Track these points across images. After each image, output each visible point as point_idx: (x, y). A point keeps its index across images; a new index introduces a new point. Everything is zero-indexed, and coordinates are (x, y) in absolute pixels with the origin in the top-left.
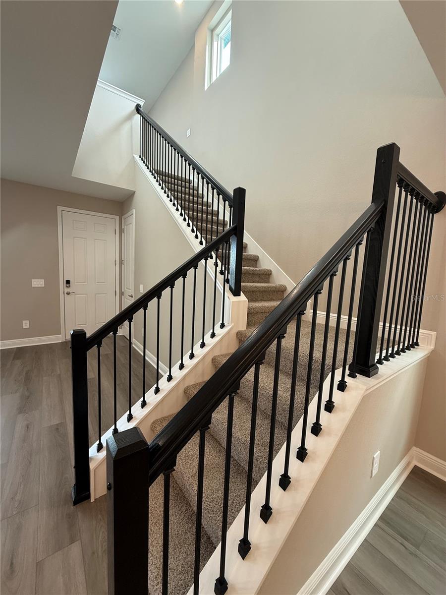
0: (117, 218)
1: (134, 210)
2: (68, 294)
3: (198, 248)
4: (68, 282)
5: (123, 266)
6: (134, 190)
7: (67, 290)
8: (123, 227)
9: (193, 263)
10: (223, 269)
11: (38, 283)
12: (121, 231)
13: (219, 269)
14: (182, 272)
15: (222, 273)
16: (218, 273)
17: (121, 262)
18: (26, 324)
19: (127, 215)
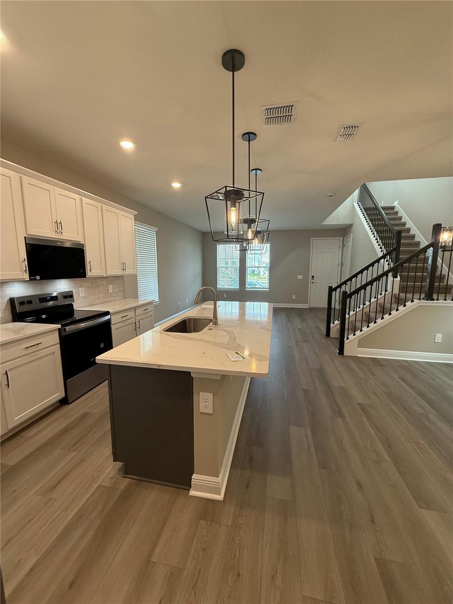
0: (341, 238)
1: (352, 234)
2: (313, 283)
3: (380, 255)
4: (313, 277)
5: (343, 267)
6: (352, 223)
7: (312, 281)
8: (344, 244)
9: (378, 261)
11: (300, 277)
12: (343, 246)
14: (372, 265)
15: (388, 264)
17: (342, 265)
18: (294, 297)
19: (347, 237)
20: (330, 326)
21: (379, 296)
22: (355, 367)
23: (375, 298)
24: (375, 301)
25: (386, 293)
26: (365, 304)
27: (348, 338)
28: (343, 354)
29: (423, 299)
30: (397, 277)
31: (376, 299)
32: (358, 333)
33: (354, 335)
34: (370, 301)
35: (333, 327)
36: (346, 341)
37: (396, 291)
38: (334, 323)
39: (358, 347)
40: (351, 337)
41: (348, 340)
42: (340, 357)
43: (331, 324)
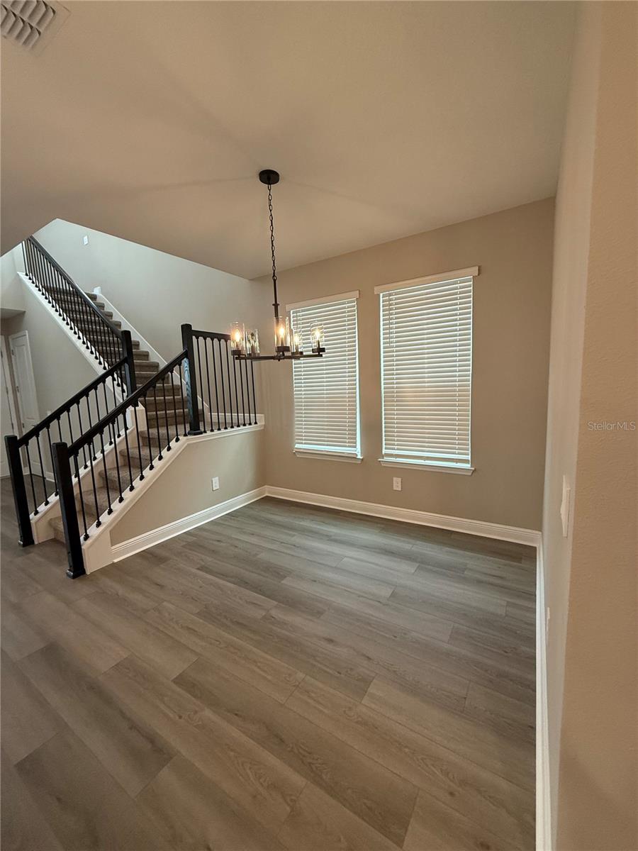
0: (2, 338)
1: (27, 331)
5: (18, 394)
6: (23, 310)
8: (12, 348)
10: (120, 382)
12: (10, 353)
13: (116, 383)
15: (118, 385)
16: (115, 386)
17: (15, 390)
19: (16, 335)
20: (29, 520)
21: (117, 440)
22: (121, 590)
23: (111, 443)
24: (112, 450)
25: (128, 431)
26: (95, 458)
27: (87, 537)
28: (83, 572)
29: (190, 434)
30: (138, 406)
31: (113, 445)
32: (105, 518)
33: (99, 524)
34: (103, 452)
35: (36, 523)
36: (85, 545)
37: (143, 427)
38: (36, 513)
39: (112, 546)
40: (93, 531)
41: (89, 541)
42: (78, 584)
43: (32, 516)
